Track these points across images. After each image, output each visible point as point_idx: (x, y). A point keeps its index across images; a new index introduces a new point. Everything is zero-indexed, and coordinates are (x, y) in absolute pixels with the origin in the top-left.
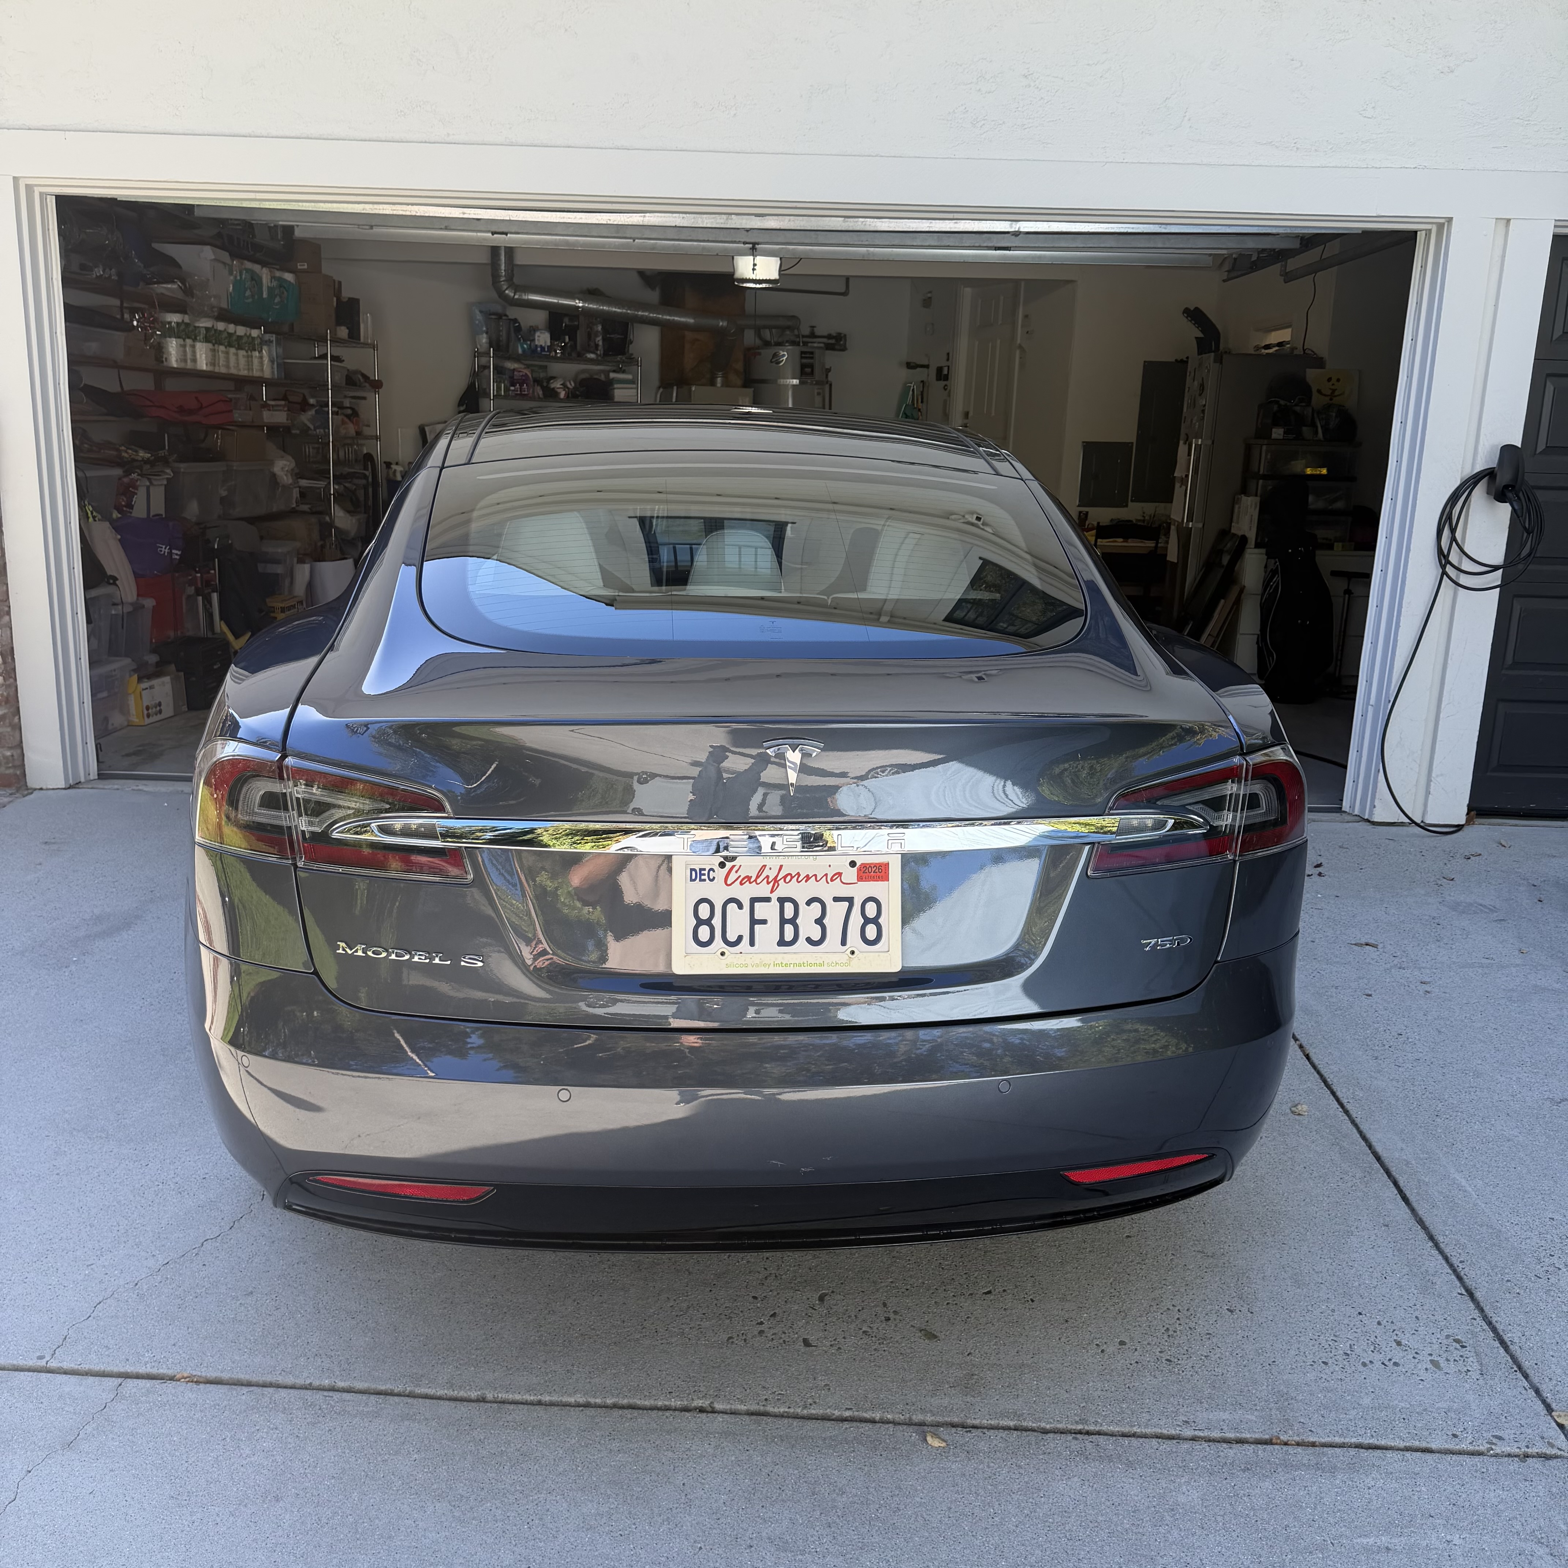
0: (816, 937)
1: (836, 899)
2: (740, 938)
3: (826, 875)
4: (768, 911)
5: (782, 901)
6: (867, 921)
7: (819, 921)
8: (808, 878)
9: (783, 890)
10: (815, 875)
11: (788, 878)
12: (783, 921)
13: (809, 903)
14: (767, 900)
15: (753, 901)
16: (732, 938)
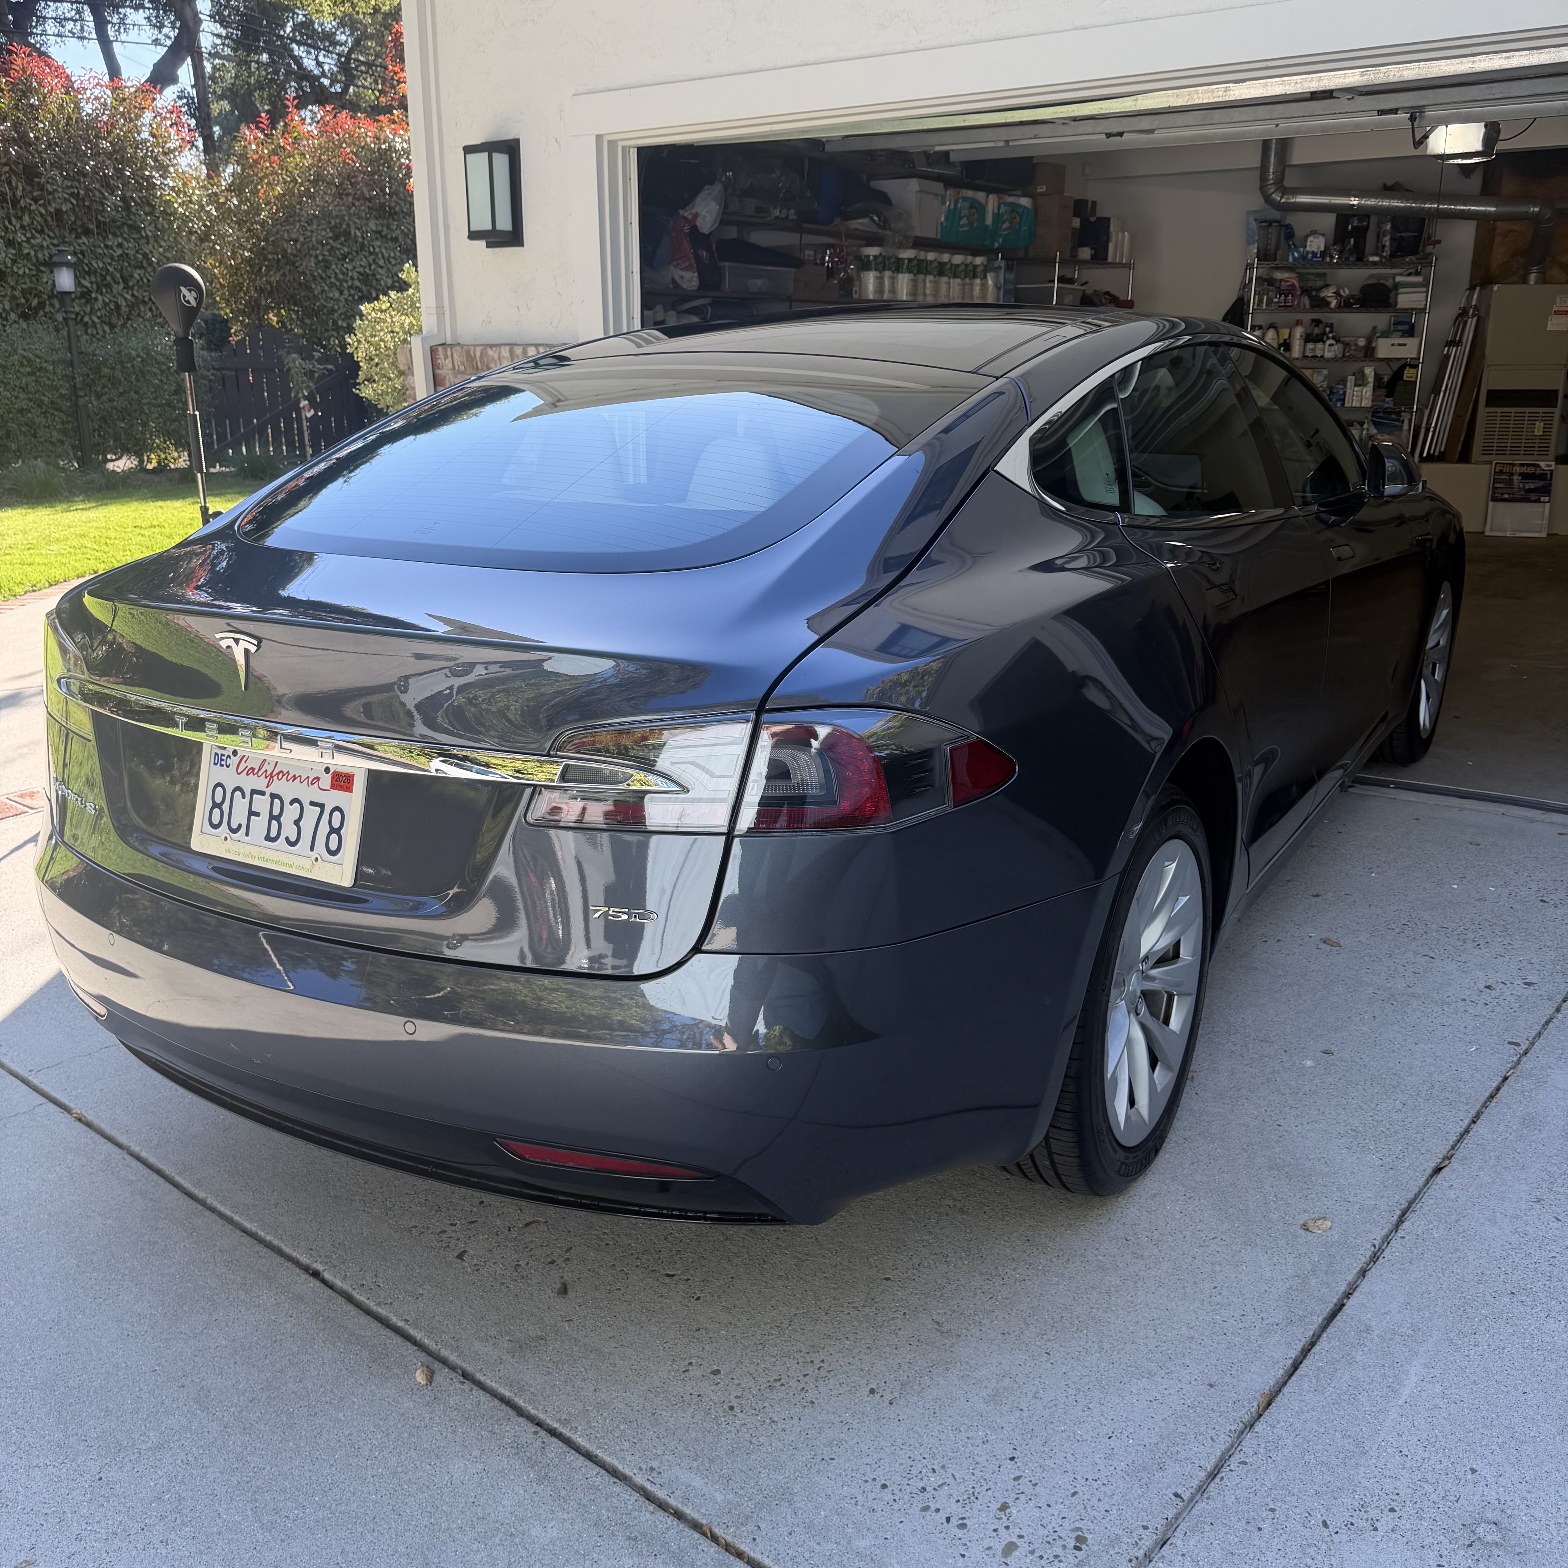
0: (293, 839)
1: (312, 804)
2: (240, 826)
3: (308, 777)
4: (261, 804)
5: (273, 796)
6: (333, 830)
7: (297, 823)
8: (295, 778)
9: (277, 787)
10: (300, 776)
11: (281, 775)
12: (272, 817)
13: (291, 803)
14: (262, 793)
15: (254, 792)
16: (234, 826)
